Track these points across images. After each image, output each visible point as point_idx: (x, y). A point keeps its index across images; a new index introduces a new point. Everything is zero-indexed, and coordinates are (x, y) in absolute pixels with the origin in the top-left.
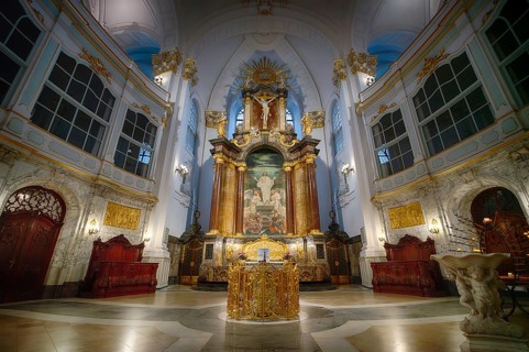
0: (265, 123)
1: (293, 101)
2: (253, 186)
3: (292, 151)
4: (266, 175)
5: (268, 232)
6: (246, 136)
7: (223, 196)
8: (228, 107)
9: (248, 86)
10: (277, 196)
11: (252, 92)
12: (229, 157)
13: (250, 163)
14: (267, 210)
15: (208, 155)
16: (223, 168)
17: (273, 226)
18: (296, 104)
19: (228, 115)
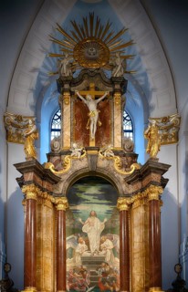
0: (92, 136)
1: (134, 98)
2: (77, 230)
3: (129, 181)
4: (93, 215)
5: (97, 290)
6: (66, 158)
7: (38, 244)
8: (37, 108)
9: (66, 72)
10: (109, 243)
11: (73, 83)
12: (43, 190)
13: (73, 198)
14: (96, 262)
15: (14, 185)
16: (36, 205)
17: (103, 282)
18: (139, 102)
19: (37, 122)
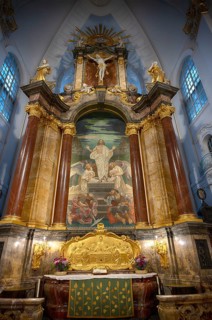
0: (101, 80)
2: (85, 158)
3: (137, 109)
4: (102, 143)
5: (106, 222)
13: (81, 129)
14: (104, 190)
